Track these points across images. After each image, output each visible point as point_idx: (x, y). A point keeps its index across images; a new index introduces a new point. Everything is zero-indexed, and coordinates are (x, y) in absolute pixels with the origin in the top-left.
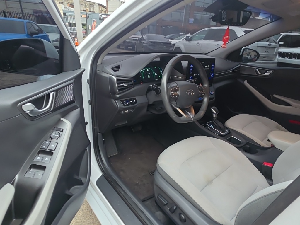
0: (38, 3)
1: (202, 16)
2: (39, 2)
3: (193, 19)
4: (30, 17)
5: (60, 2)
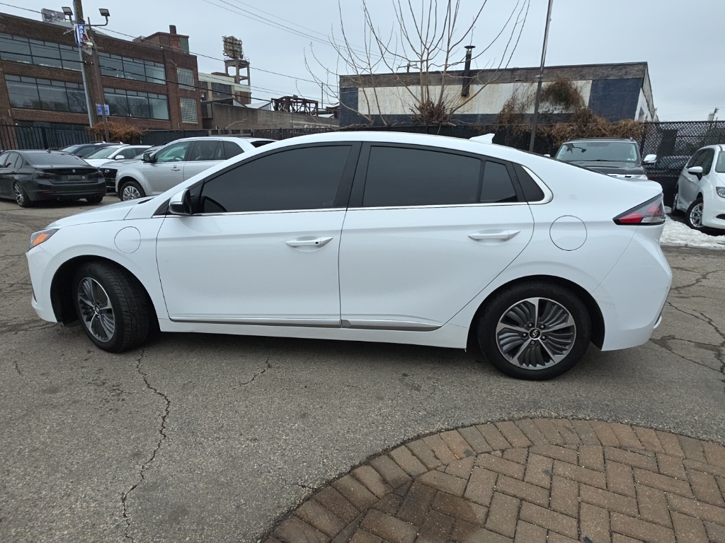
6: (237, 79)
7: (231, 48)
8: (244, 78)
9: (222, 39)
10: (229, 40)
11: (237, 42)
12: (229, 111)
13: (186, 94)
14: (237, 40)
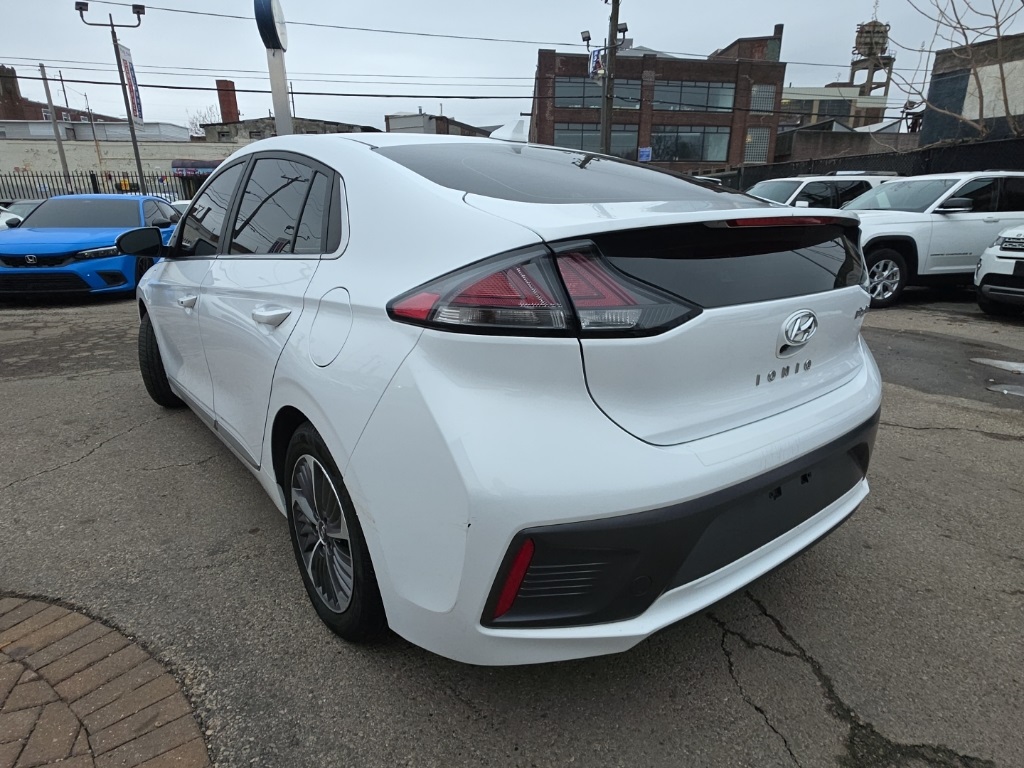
0: (188, 139)
1: (677, 136)
2: (192, 137)
3: (649, 150)
4: (165, 182)
5: (250, 133)
6: (865, 90)
7: (868, 40)
8: (879, 85)
9: (856, 28)
10: (867, 29)
11: (882, 29)
12: (821, 141)
13: (758, 123)
14: (881, 25)
